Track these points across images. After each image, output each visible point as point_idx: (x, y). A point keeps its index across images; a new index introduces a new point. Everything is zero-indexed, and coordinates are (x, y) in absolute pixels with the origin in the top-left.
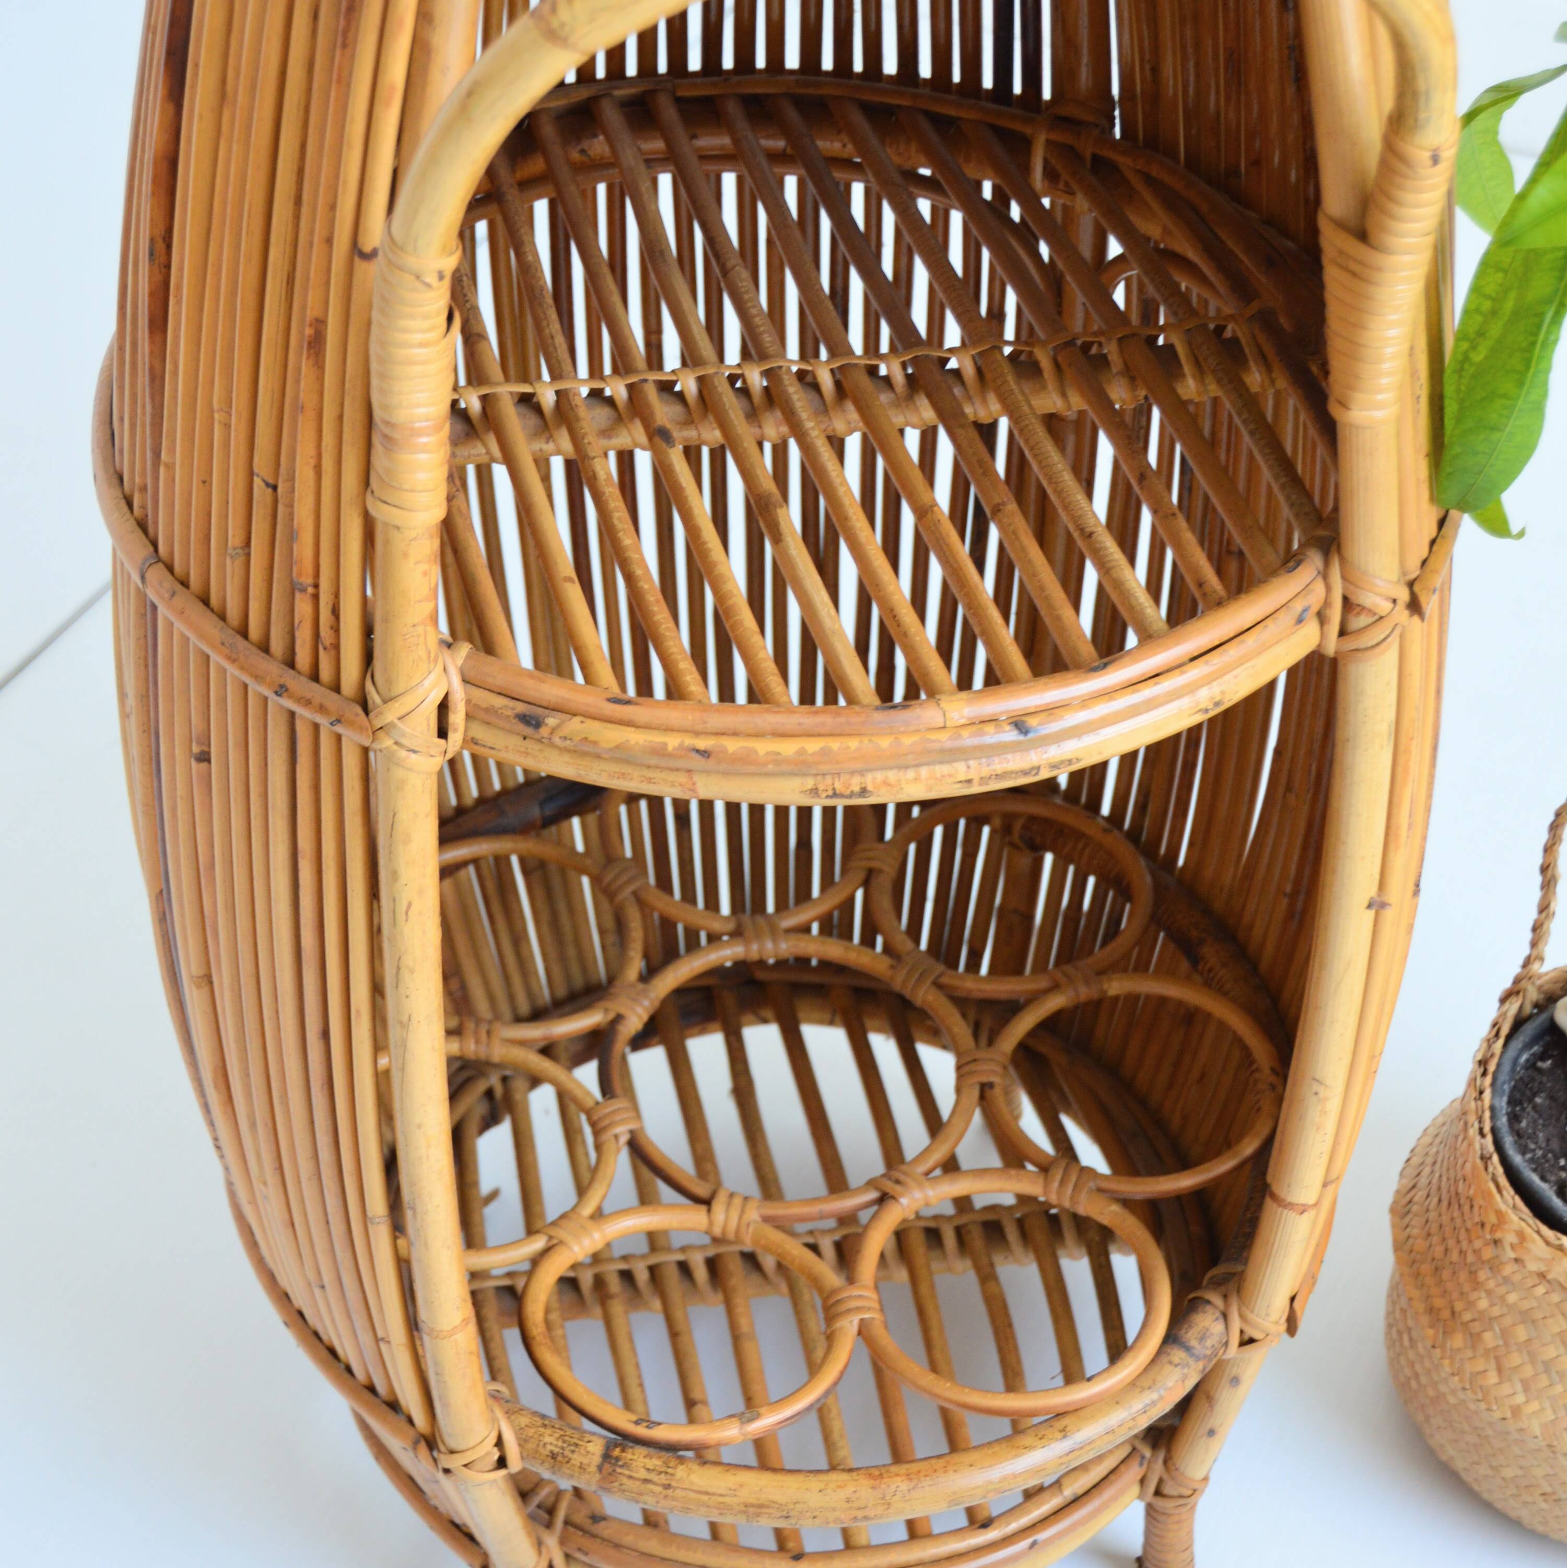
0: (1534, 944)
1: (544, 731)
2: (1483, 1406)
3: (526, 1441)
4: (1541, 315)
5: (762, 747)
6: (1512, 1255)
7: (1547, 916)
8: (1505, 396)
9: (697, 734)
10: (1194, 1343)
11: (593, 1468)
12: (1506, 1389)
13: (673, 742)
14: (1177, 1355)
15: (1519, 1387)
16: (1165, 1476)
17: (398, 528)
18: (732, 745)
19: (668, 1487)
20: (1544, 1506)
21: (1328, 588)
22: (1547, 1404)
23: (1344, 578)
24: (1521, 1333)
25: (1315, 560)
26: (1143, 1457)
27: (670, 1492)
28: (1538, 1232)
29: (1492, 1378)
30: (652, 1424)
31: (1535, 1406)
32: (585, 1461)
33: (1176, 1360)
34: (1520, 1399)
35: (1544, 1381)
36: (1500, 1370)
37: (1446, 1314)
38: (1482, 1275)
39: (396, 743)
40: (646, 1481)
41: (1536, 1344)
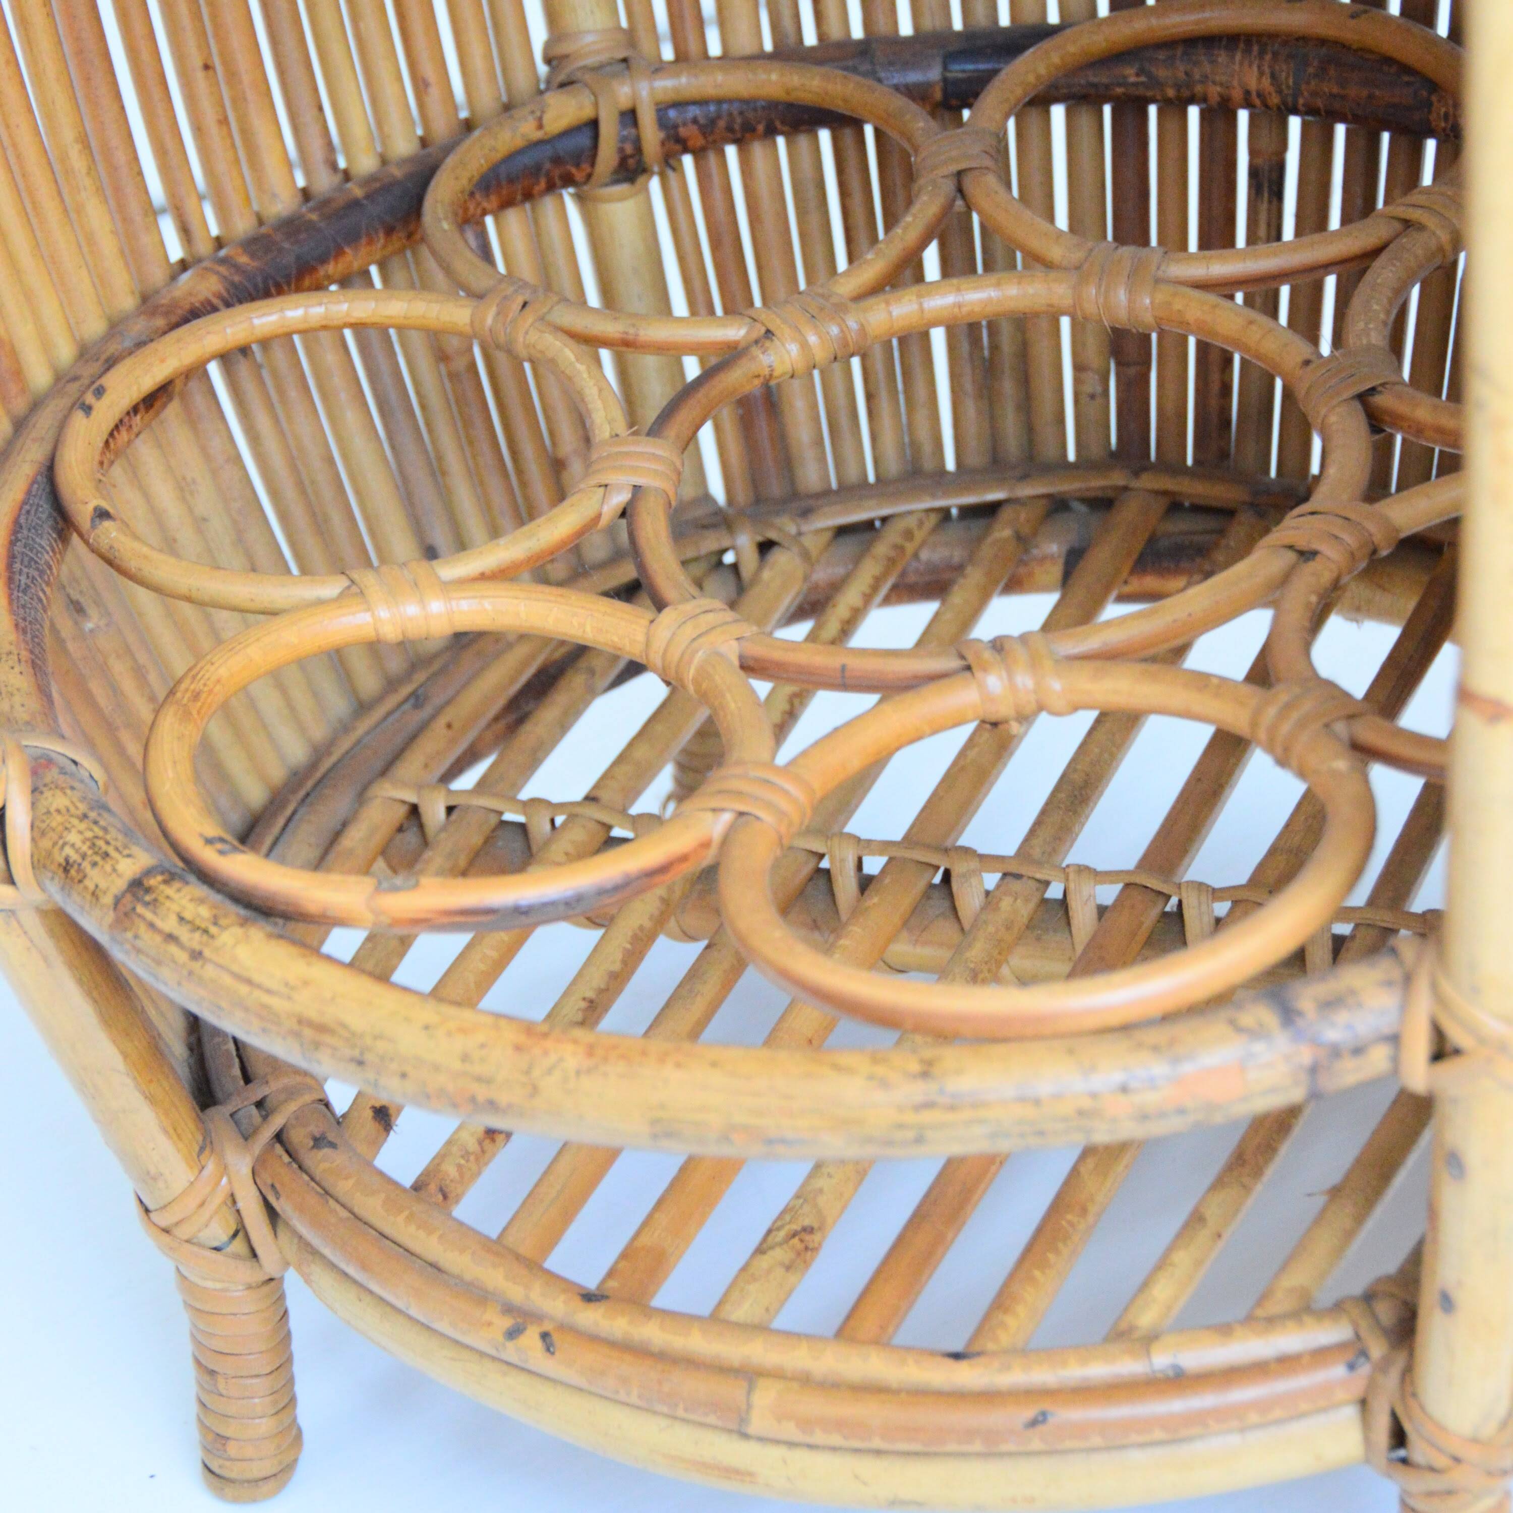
10: (1306, 1005)
11: (108, 900)
19: (197, 955)
26: (1364, 1353)
27: (196, 965)
32: (103, 885)
33: (1247, 1022)
40: (171, 938)
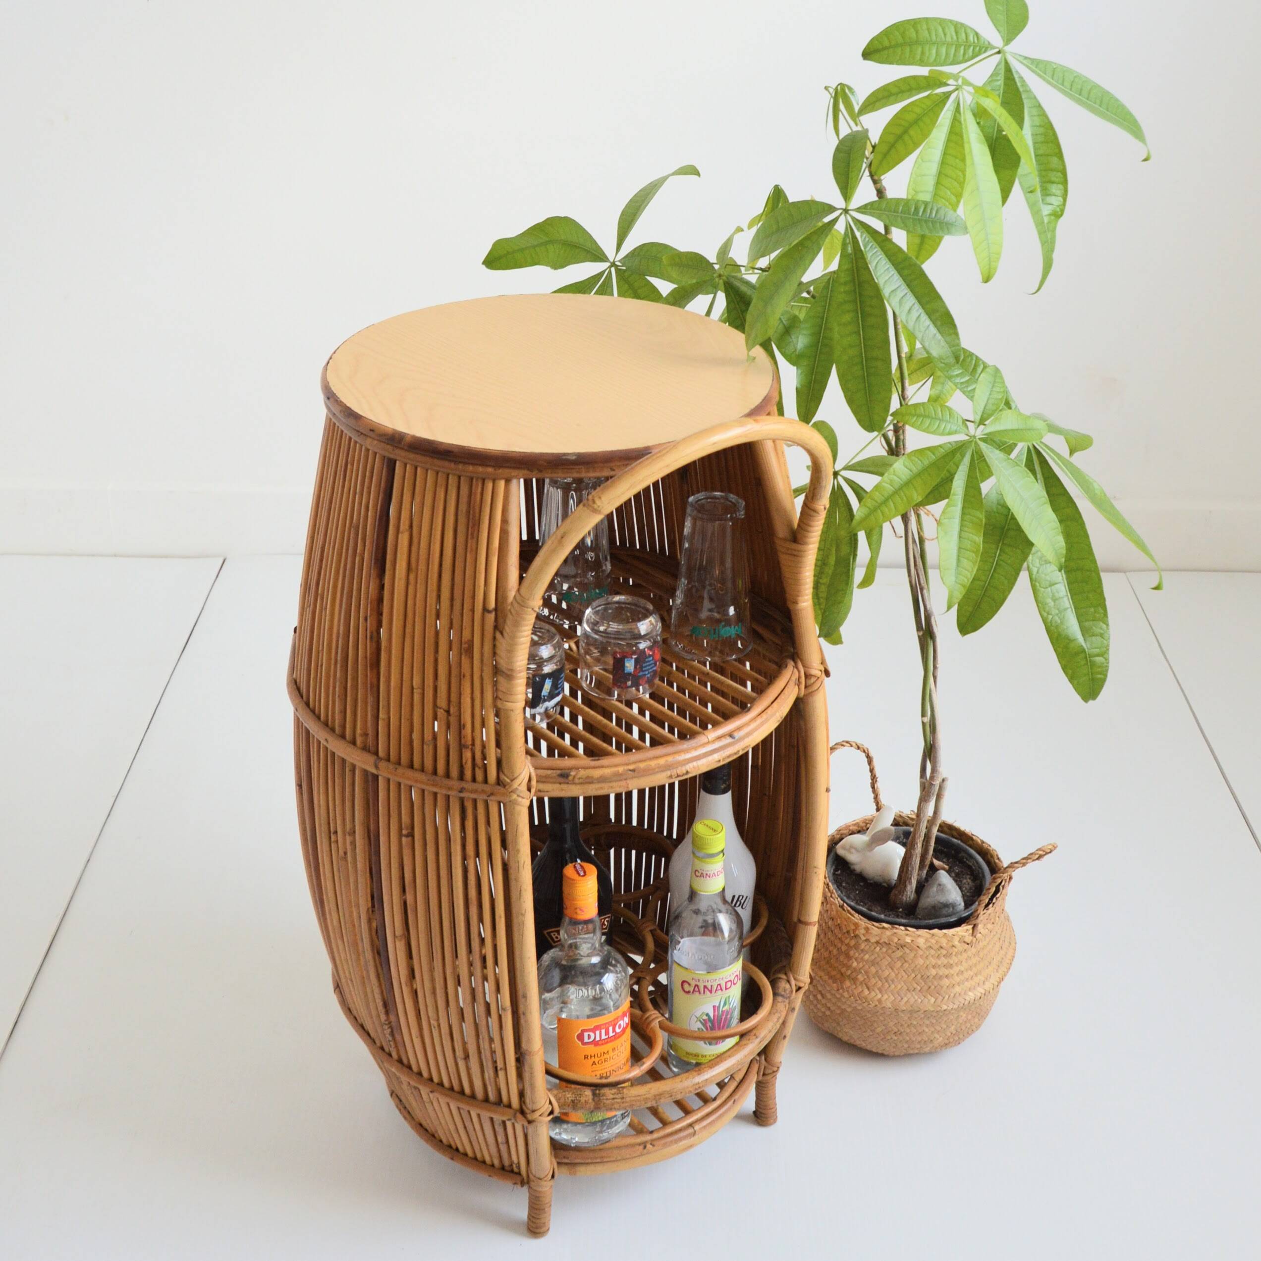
1: (570, 778)
2: (866, 1004)
3: (559, 1099)
5: (653, 763)
6: (863, 938)
9: (628, 764)
10: (783, 993)
11: (591, 1101)
12: (873, 994)
13: (621, 769)
14: (780, 999)
15: (878, 992)
17: (512, 710)
18: (642, 765)
19: (623, 1098)
20: (895, 1038)
21: (799, 672)
22: (890, 994)
23: (803, 666)
25: (791, 664)
27: (624, 1100)
28: (873, 925)
29: (866, 992)
30: (606, 1078)
31: (886, 996)
32: (587, 1099)
33: (780, 1000)
34: (879, 996)
35: (886, 985)
36: (868, 988)
37: (838, 976)
38: (852, 953)
39: (518, 796)
40: (613, 1099)
41: (880, 972)
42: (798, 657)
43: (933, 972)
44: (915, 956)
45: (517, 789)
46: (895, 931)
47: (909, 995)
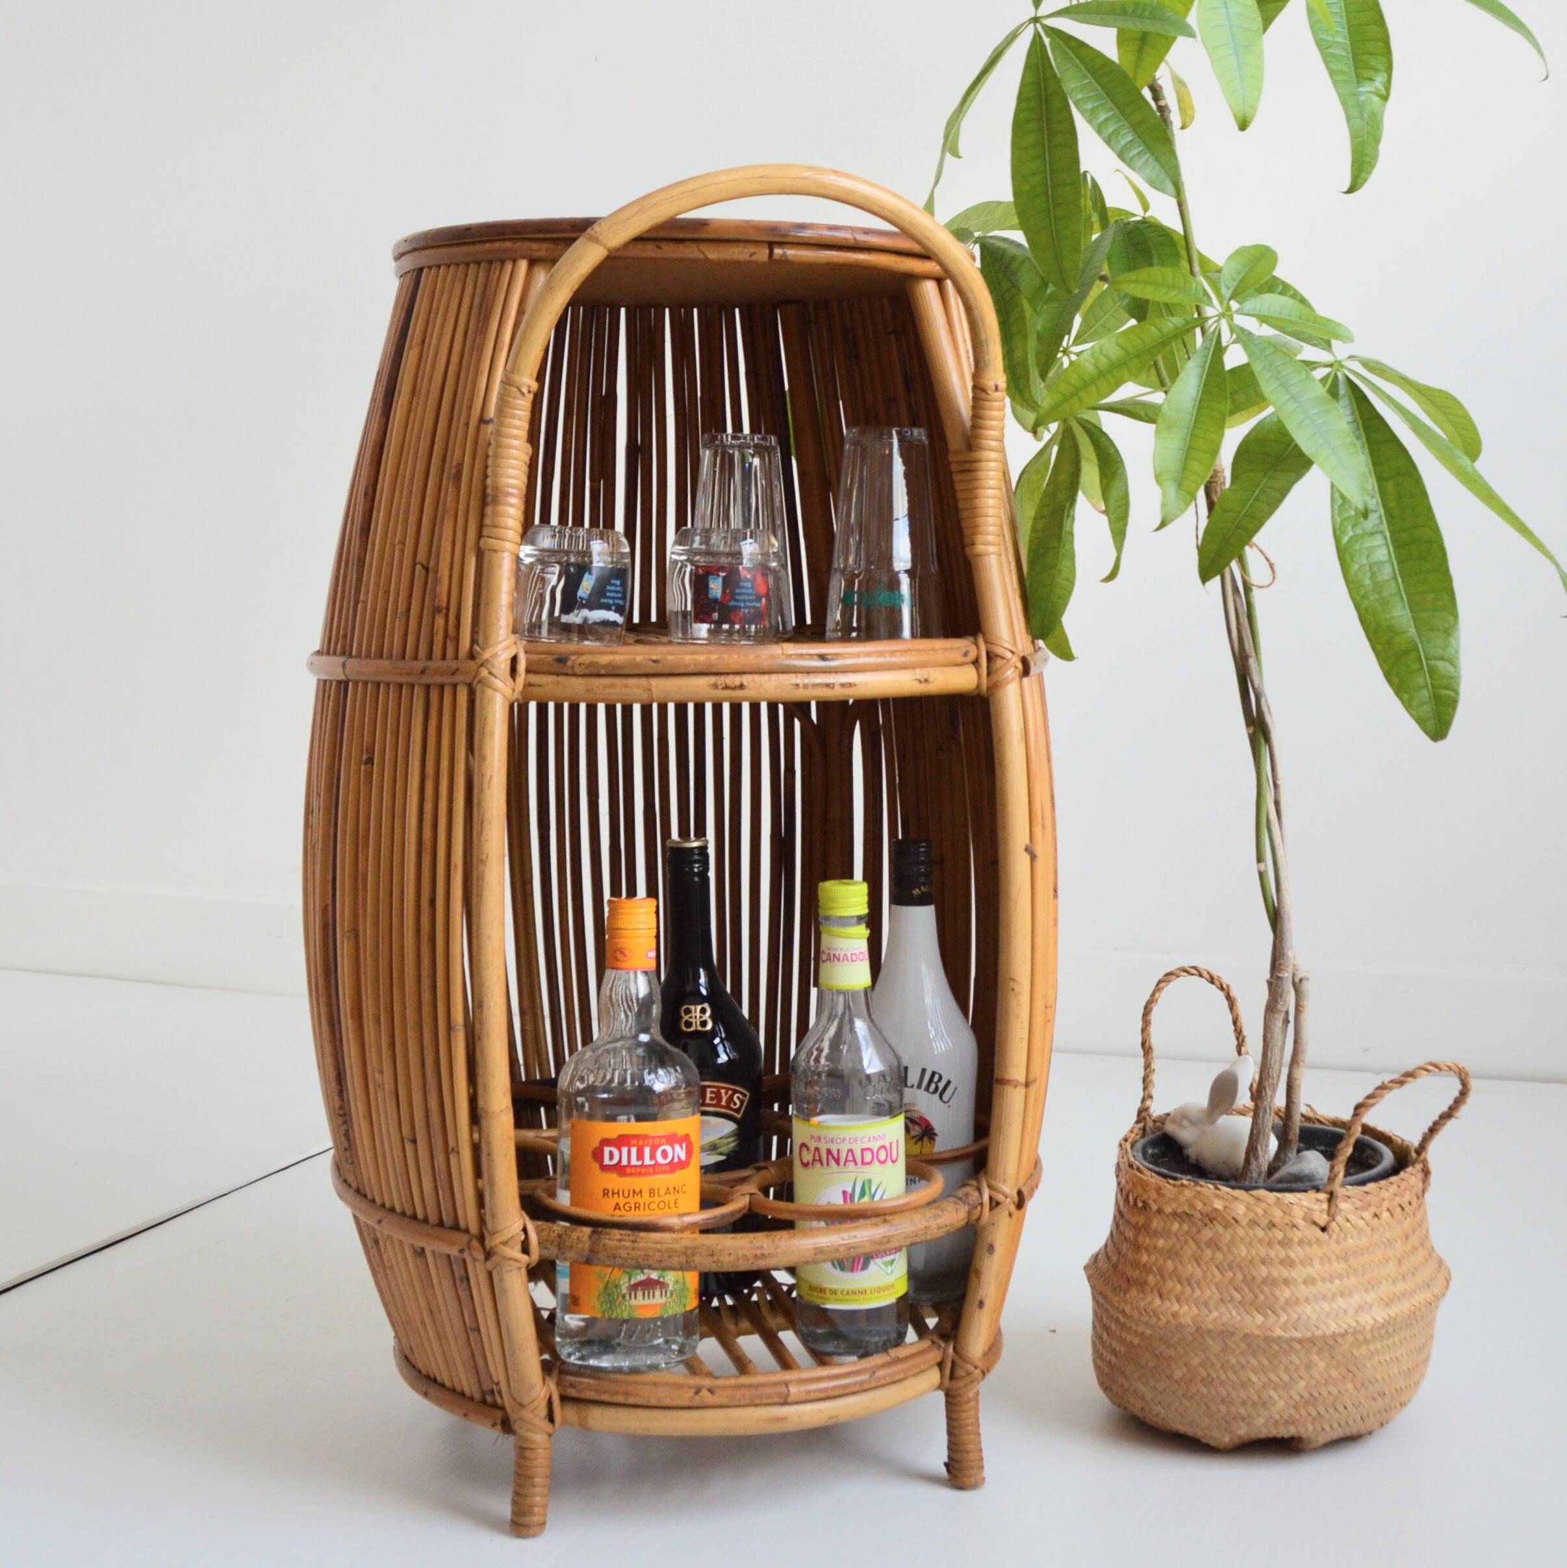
0: (1145, 1089)
2: (1154, 1319)
4: (1064, 507)
6: (1155, 1207)
7: (1150, 1072)
8: (1053, 548)
12: (1167, 1305)
15: (1174, 1301)
16: (956, 1358)
17: (495, 551)
19: (635, 1242)
21: (978, 648)
22: (1193, 1305)
23: (986, 642)
24: (1170, 1265)
26: (940, 1346)
27: (636, 1245)
29: (1157, 1301)
30: (622, 1215)
31: (1185, 1308)
32: (581, 1235)
34: (1176, 1307)
35: (1188, 1290)
36: (1161, 1297)
41: (1180, 1268)
42: (981, 632)
43: (1264, 1271)
44: (1233, 1241)
45: (487, 660)
46: (1198, 1188)
47: (1223, 1309)
